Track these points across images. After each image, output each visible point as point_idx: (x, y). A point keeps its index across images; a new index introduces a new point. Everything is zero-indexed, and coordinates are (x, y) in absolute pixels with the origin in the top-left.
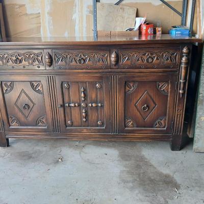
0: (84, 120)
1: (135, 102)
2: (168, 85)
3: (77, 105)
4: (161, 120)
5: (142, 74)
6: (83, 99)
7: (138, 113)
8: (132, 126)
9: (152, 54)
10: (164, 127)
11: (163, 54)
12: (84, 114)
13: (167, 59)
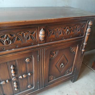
0: (16, 89)
1: (56, 63)
2: (76, 48)
3: (7, 81)
4: (70, 69)
5: (62, 44)
6: (13, 75)
7: (57, 70)
8: (53, 79)
9: (70, 28)
10: (71, 72)
11: (77, 27)
12: (15, 86)
13: (79, 30)
